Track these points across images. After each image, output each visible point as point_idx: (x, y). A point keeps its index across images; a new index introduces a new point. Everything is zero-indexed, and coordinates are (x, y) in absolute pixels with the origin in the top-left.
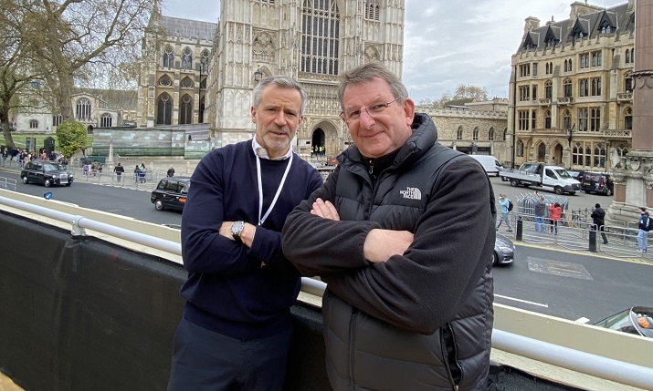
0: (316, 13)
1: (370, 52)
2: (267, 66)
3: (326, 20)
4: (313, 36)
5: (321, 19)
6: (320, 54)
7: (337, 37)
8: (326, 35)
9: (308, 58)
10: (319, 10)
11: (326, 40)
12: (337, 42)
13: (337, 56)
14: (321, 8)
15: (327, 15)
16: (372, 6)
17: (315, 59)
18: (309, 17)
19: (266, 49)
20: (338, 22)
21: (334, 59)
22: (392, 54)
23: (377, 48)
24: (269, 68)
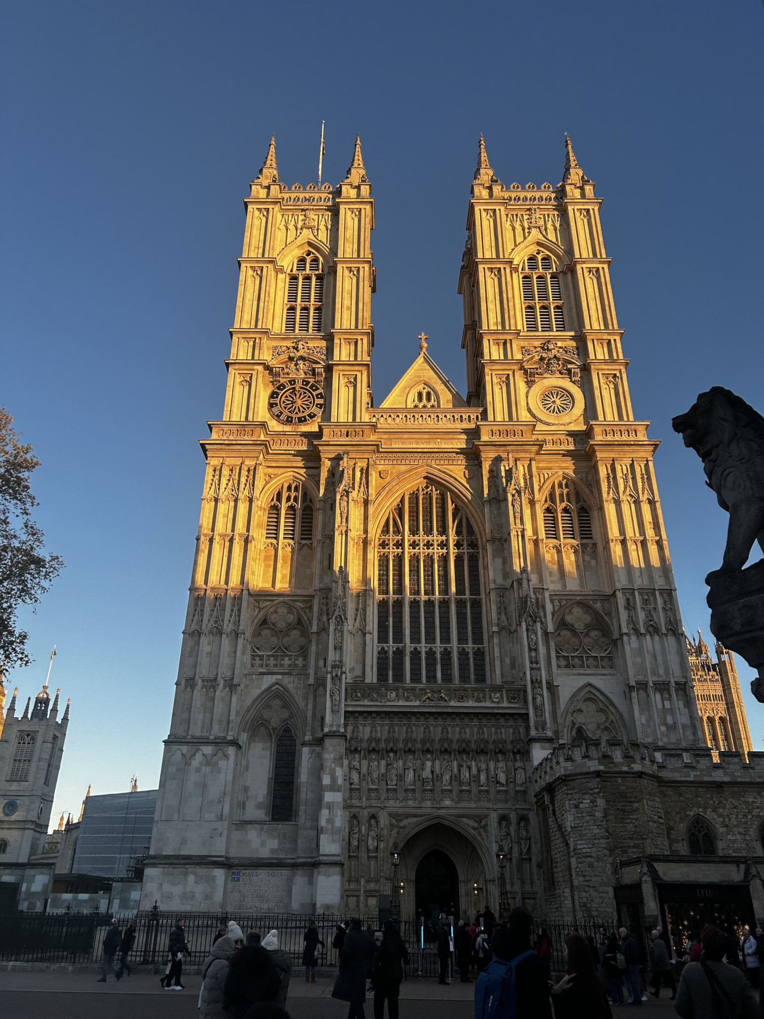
3: (445, 559)
4: (407, 596)
5: (429, 559)
8: (444, 591)
9: (399, 653)
10: (422, 538)
11: (445, 605)
12: (476, 605)
13: (478, 639)
14: (428, 531)
15: (443, 545)
16: (565, 510)
17: (416, 654)
18: (400, 559)
19: (286, 641)
20: (473, 560)
21: (470, 646)
22: (641, 615)
23: (598, 606)
24: (290, 687)
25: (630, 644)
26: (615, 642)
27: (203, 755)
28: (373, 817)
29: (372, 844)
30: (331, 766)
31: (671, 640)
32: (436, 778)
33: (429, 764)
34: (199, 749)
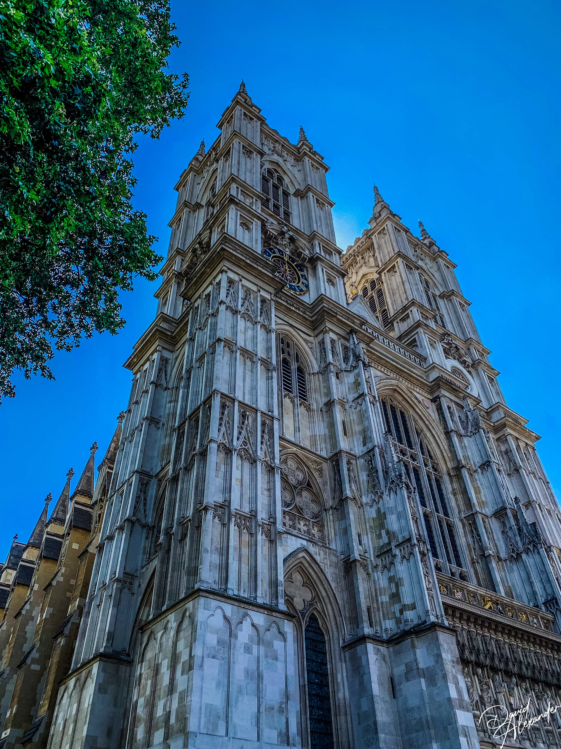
3: (415, 471)
7: (447, 514)
12: (450, 526)
15: (413, 458)
19: (298, 501)
24: (317, 558)
27: (253, 625)
30: (452, 672)
34: (246, 615)
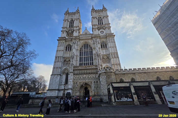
0: (84, 50)
1: (105, 57)
2: (67, 67)
3: (88, 52)
4: (83, 56)
5: (86, 52)
6: (86, 61)
7: (92, 55)
8: (88, 55)
9: (82, 63)
10: (85, 49)
11: (88, 57)
12: (92, 57)
13: (92, 61)
14: (86, 48)
15: (88, 50)
16: (104, 45)
17: (84, 63)
18: (82, 52)
19: (68, 63)
20: (92, 52)
21: (91, 62)
22: (113, 56)
23: (108, 55)
25: (112, 60)
26: (110, 60)
27: (56, 76)
28: (77, 83)
29: (76, 86)
30: (71, 76)
31: (117, 58)
32: (85, 77)
33: (84, 76)
